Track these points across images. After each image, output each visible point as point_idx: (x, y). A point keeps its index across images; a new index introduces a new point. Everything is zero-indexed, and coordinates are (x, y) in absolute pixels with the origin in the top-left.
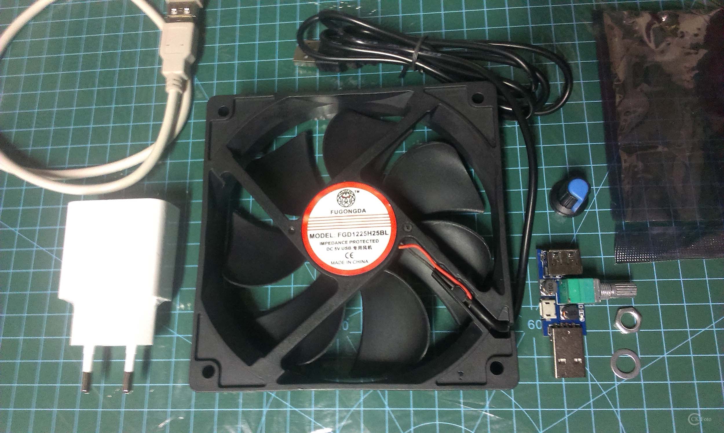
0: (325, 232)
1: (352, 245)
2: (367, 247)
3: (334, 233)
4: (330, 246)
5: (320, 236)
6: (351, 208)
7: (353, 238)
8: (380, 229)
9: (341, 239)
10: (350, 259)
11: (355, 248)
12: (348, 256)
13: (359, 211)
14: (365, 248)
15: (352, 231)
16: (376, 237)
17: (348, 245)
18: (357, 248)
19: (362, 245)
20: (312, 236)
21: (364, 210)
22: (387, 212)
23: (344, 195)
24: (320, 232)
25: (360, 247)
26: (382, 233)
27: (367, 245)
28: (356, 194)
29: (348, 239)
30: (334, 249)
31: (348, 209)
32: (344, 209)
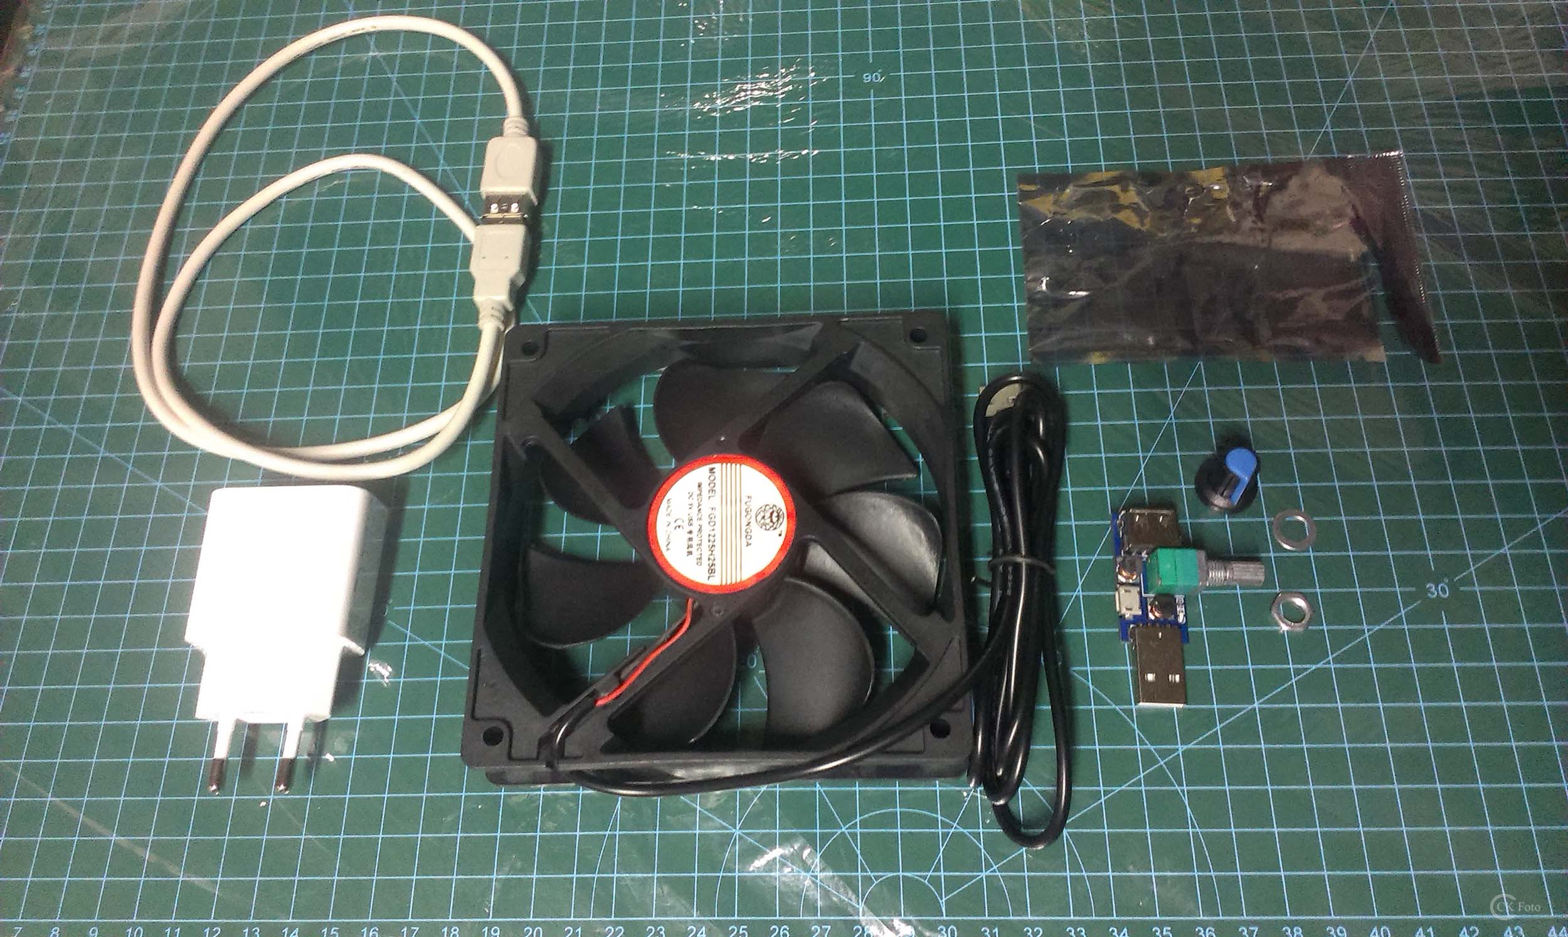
0: (718, 488)
1: (695, 529)
2: (690, 549)
3: (716, 501)
4: (695, 496)
5: (712, 483)
6: (754, 525)
7: (706, 530)
8: (717, 568)
9: (706, 511)
10: (673, 525)
11: (691, 532)
12: (678, 523)
13: (748, 535)
14: (690, 546)
15: (718, 527)
16: (705, 562)
17: (696, 523)
18: (690, 536)
19: (695, 543)
20: (712, 470)
21: (748, 545)
22: (743, 579)
23: (775, 514)
24: (718, 481)
25: (690, 539)
26: (712, 571)
27: (693, 550)
28: (777, 532)
29: (705, 520)
30: (690, 501)
31: (753, 520)
32: (753, 514)
